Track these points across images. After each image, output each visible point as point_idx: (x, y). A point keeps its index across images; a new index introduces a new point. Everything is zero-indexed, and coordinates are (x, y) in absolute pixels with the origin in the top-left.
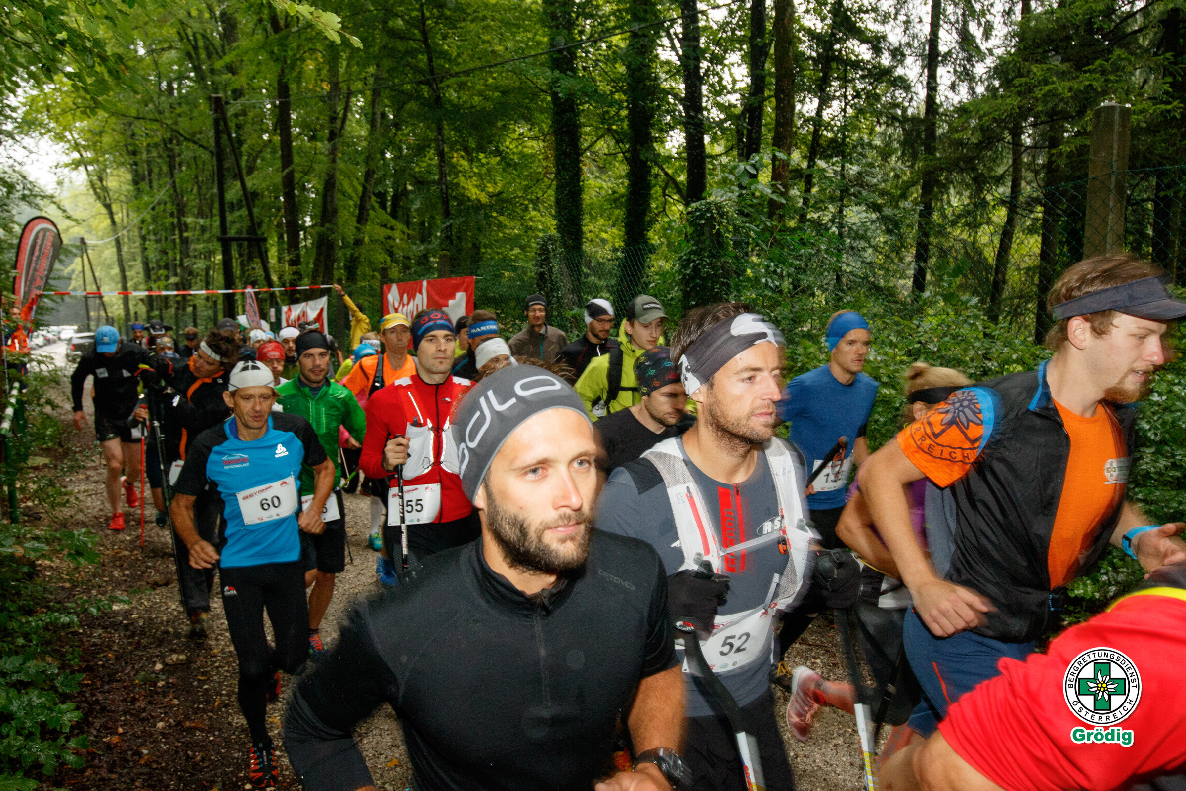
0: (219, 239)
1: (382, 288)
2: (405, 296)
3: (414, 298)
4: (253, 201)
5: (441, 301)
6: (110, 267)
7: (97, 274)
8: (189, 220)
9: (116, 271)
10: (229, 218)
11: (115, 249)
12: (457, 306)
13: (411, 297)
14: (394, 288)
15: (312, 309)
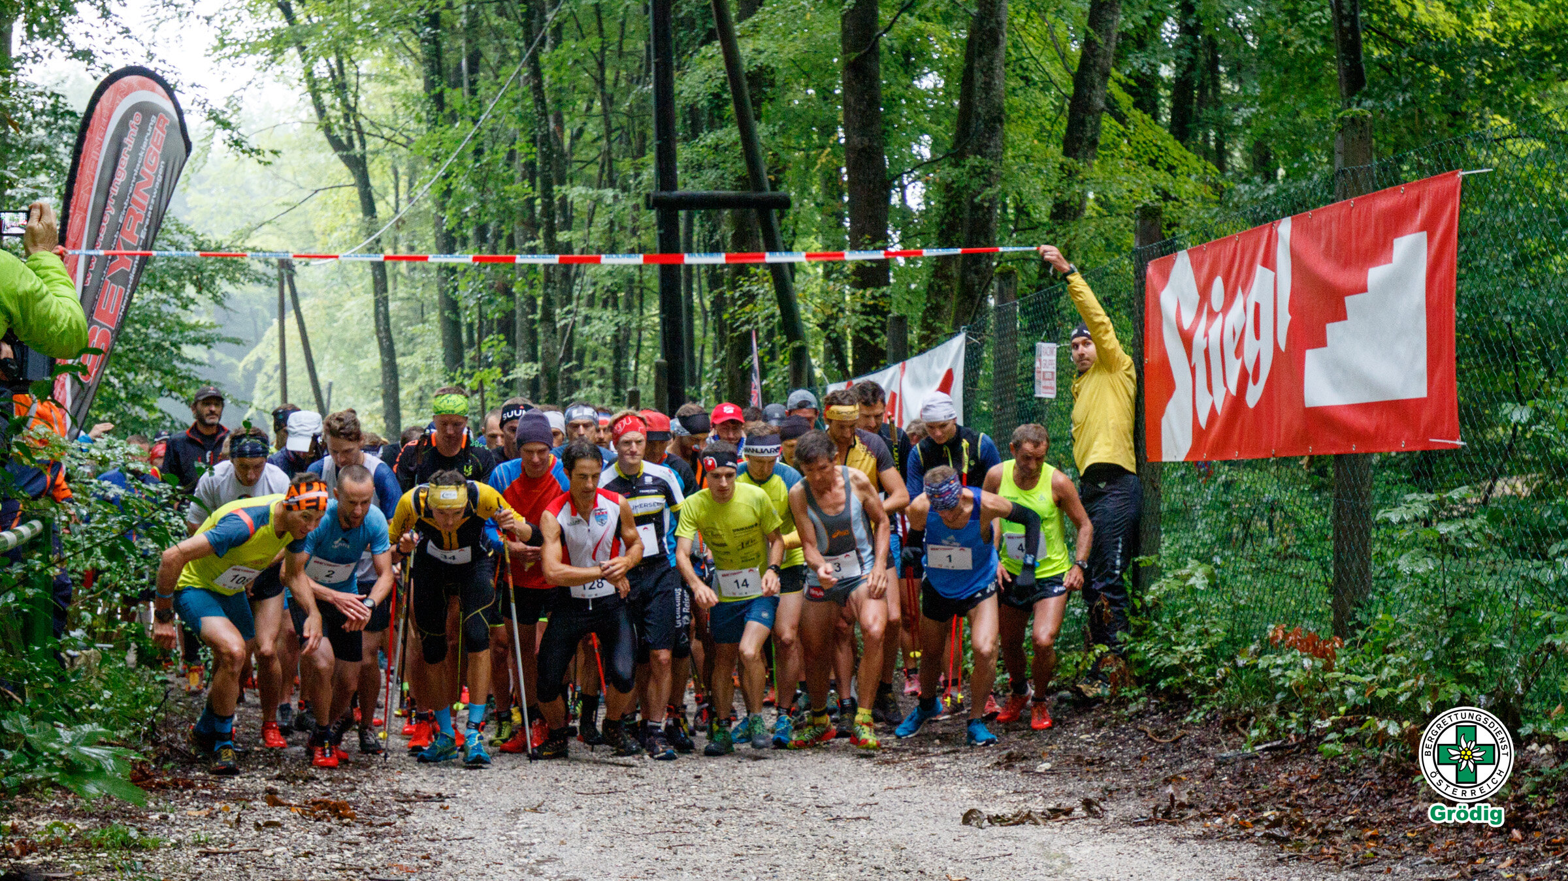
0: (653, 203)
1: (1140, 274)
2: (1218, 283)
3: (1246, 286)
4: (757, 104)
5: (1341, 278)
6: (355, 349)
7: (323, 378)
8: (576, 194)
9: (373, 360)
10: (683, 153)
11: (370, 297)
12: (1398, 282)
13: (1237, 282)
14: (1182, 264)
15: (916, 382)
